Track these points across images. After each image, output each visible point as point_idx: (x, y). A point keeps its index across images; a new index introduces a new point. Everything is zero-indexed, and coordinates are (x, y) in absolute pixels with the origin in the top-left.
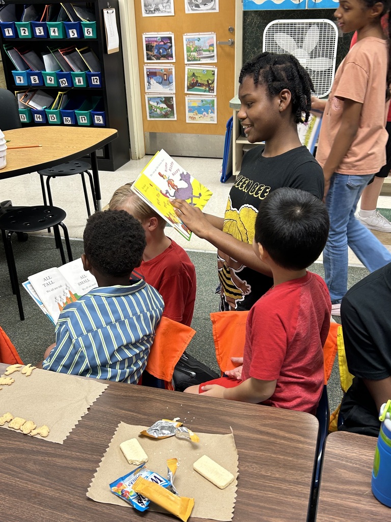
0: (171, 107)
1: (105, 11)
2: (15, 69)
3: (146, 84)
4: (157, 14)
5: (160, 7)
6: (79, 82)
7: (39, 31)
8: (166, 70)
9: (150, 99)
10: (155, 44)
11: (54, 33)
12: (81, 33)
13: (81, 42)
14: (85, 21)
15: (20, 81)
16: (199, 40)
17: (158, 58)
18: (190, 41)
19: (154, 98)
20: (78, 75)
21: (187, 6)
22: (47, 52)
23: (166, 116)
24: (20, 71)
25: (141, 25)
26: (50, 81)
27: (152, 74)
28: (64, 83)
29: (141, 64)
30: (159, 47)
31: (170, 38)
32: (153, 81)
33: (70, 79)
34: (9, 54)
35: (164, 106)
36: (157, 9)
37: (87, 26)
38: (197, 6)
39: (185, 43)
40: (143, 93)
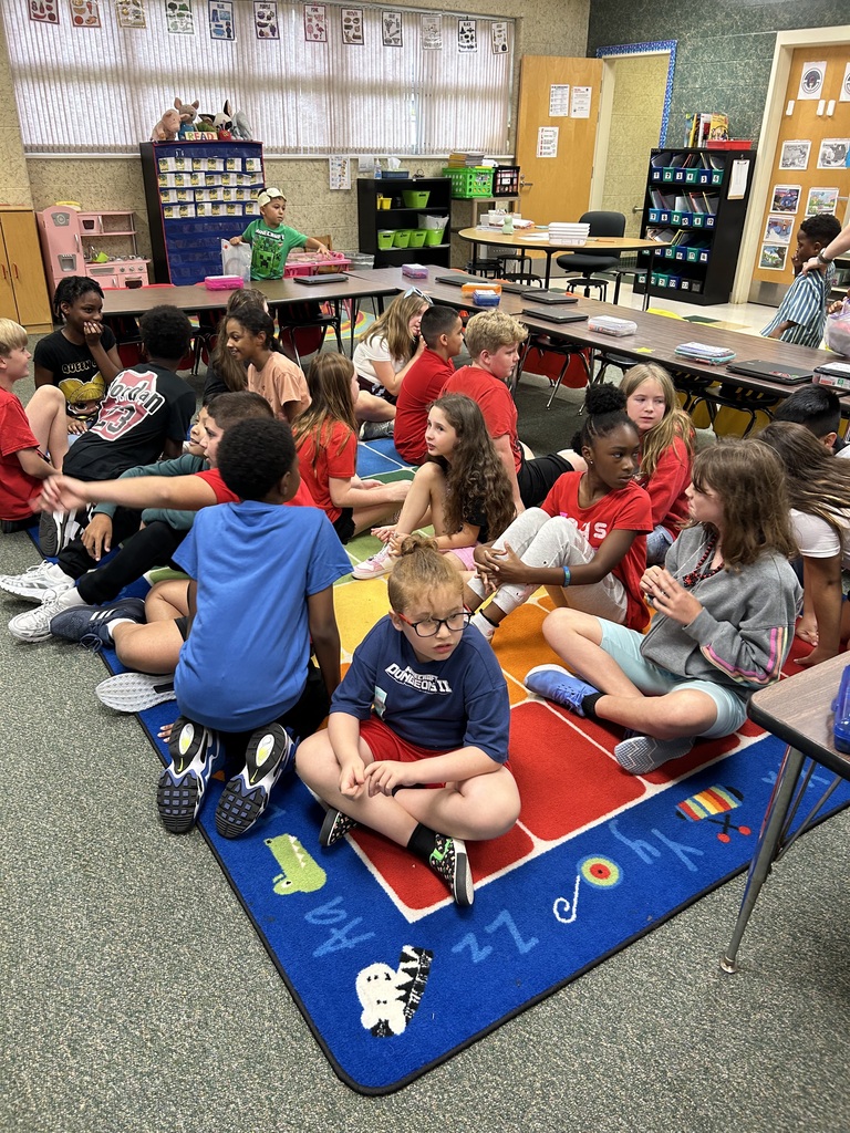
0: (782, 257)
1: (735, 162)
2: (653, 207)
3: (766, 233)
4: (792, 168)
5: (796, 161)
6: (697, 222)
7: (679, 176)
8: (787, 221)
9: (766, 248)
10: (783, 196)
11: (690, 178)
12: (710, 179)
13: (709, 188)
14: (716, 170)
15: (653, 218)
16: (823, 194)
17: (782, 210)
18: (815, 195)
19: (770, 247)
20: (699, 216)
21: (819, 161)
22: (681, 195)
23: (776, 265)
24: (657, 209)
25: (775, 177)
26: (676, 220)
27: (774, 224)
28: (686, 222)
29: (766, 213)
30: (786, 199)
31: (797, 191)
32: (772, 231)
33: (691, 218)
34: (653, 194)
35: (777, 256)
36: (793, 163)
37: (717, 173)
38: (829, 162)
39: (810, 196)
40: (761, 241)
